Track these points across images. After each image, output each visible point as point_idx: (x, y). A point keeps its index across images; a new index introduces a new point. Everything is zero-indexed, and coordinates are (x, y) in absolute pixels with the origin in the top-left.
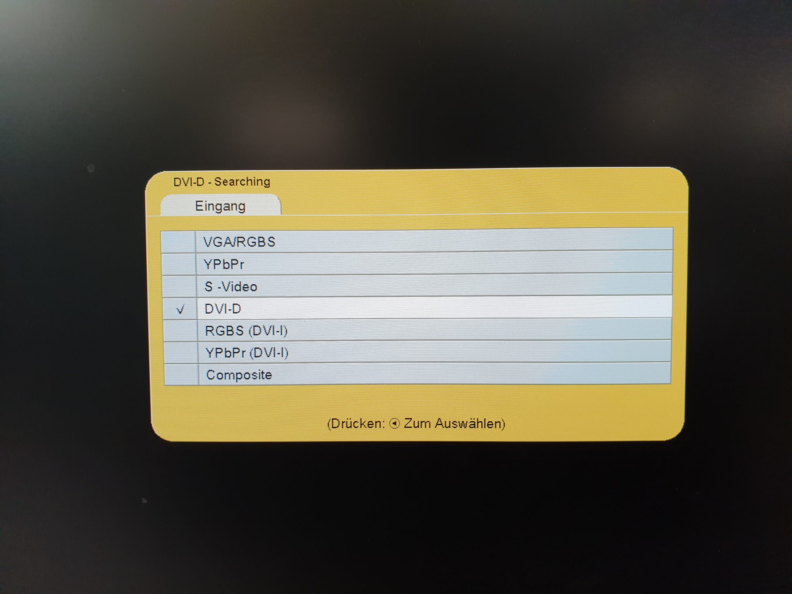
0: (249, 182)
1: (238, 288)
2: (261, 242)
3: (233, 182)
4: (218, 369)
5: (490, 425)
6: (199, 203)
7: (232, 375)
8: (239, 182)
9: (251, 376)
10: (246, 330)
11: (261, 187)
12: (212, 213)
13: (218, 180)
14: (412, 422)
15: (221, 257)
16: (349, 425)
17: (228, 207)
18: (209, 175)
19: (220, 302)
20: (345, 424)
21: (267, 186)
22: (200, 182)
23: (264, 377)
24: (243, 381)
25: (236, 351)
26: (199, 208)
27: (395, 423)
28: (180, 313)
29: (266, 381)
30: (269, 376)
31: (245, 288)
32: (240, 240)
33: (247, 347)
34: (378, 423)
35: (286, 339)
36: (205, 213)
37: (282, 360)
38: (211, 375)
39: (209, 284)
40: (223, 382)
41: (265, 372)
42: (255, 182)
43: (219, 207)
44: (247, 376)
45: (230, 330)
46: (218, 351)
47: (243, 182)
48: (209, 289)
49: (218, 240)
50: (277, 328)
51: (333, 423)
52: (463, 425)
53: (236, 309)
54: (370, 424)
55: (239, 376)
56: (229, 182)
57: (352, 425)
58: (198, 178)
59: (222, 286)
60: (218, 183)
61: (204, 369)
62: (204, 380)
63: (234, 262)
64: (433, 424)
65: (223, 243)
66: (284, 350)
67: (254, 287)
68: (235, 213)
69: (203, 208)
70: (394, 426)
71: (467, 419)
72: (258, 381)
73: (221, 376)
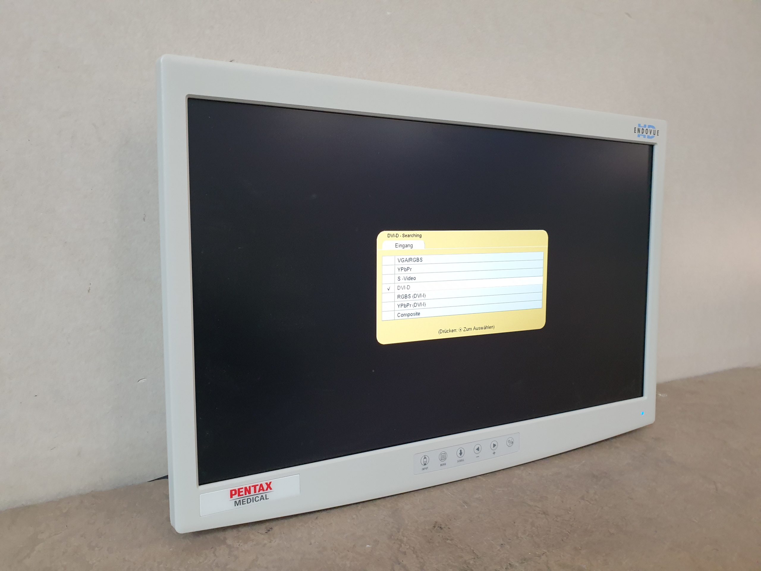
0: (415, 236)
1: (409, 279)
2: (418, 260)
3: (409, 236)
4: (402, 312)
5: (490, 328)
6: (396, 245)
7: (406, 315)
8: (411, 236)
9: (413, 315)
10: (411, 296)
11: (418, 238)
12: (401, 248)
13: (404, 235)
14: (466, 329)
15: (404, 266)
16: (446, 332)
17: (407, 246)
18: (400, 233)
19: (403, 285)
20: (444, 331)
21: (421, 237)
22: (397, 236)
23: (417, 314)
24: (410, 317)
25: (408, 304)
26: (396, 246)
27: (460, 330)
28: (389, 290)
29: (418, 316)
30: (419, 314)
31: (412, 279)
32: (410, 259)
33: (412, 303)
34: (455, 330)
35: (425, 299)
36: (399, 248)
37: (424, 307)
38: (399, 315)
39: (399, 278)
40: (403, 317)
41: (418, 313)
42: (417, 236)
43: (403, 246)
44: (411, 315)
45: (406, 297)
46: (402, 305)
47: (412, 236)
48: (399, 280)
49: (403, 259)
50: (422, 295)
51: (441, 331)
52: (482, 328)
53: (408, 287)
54: (453, 331)
55: (409, 315)
56: (407, 236)
57: (447, 332)
58: (396, 234)
59: (404, 279)
60: (404, 236)
61: (397, 313)
62: (397, 318)
63: (408, 268)
64: (473, 329)
65: (405, 261)
66: (424, 303)
67: (415, 279)
68: (409, 248)
69: (398, 246)
70: (460, 331)
71: (483, 326)
72: (416, 316)
73: (403, 315)
